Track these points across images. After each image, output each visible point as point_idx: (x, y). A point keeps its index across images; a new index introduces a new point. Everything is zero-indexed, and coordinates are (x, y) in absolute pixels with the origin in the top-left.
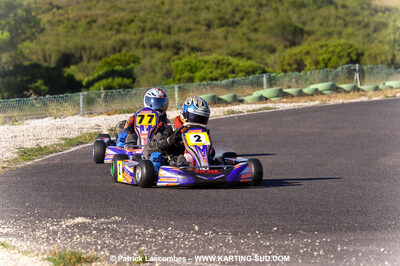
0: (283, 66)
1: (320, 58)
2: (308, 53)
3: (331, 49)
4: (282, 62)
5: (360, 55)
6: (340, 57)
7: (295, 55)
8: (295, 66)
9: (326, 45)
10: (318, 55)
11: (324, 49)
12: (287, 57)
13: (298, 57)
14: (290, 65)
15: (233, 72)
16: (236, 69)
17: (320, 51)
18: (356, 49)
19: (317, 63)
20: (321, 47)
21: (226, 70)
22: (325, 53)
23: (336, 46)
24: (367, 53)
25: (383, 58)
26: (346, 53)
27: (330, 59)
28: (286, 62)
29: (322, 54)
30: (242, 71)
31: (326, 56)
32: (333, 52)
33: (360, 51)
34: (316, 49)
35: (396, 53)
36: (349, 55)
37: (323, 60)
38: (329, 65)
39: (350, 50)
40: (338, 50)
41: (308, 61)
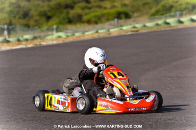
25: (4, 22)
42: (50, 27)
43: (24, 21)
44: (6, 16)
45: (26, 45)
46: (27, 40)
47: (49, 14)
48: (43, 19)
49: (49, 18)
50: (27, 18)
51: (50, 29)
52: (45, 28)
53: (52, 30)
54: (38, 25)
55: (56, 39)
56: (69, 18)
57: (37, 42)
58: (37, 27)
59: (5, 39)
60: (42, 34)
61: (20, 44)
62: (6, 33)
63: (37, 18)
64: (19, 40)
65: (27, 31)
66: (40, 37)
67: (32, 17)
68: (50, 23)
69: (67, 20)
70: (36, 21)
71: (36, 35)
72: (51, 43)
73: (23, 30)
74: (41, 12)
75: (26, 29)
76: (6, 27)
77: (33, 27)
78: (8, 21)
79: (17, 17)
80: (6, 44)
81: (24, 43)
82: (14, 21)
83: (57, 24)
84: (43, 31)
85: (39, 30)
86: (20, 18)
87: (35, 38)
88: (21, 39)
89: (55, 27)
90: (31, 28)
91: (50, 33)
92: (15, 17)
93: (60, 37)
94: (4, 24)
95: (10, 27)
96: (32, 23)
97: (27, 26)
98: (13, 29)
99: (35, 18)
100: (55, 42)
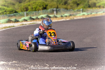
0: (21, 9)
1: (33, 7)
2: (29, 5)
3: (37, 4)
4: (21, 8)
5: (46, 6)
6: (40, 6)
7: (25, 6)
8: (25, 10)
9: (35, 3)
10: (33, 6)
11: (35, 4)
12: (22, 6)
13: (26, 6)
14: (23, 9)
15: (5, 11)
16: (7, 11)
17: (33, 4)
18: (45, 4)
19: (32, 8)
20: (34, 3)
21: (3, 11)
22: (35, 5)
23: (39, 3)
24: (49, 5)
25: (54, 6)
26: (42, 5)
27: (36, 7)
28: (22, 8)
29: (34, 5)
30: (8, 11)
31: (35, 6)
32: (38, 5)
33: (46, 4)
34: (32, 4)
35: (58, 5)
36: (43, 6)
37: (35, 7)
38: (37, 9)
39: (43, 4)
40: (39, 4)
41: (29, 8)
42: (78, 9)
43: (65, 6)
44: (55, 3)
45: (66, 19)
46: (66, 16)
47: (78, 2)
48: (75, 5)
49: (78, 5)
50: (66, 5)
51: (79, 11)
52: (76, 10)
53: (80, 11)
54: (72, 8)
55: (82, 16)
56: (89, 5)
57: (72, 18)
58: (72, 9)
59: (55, 16)
60: (75, 13)
61: (63, 18)
62: (55, 12)
63: (72, 4)
64: (62, 16)
65: (66, 11)
66: (73, 15)
67: (69, 4)
68: (79, 7)
69: (88, 6)
70: (71, 6)
71: (71, 14)
72: (79, 18)
73: (64, 11)
74: (74, 1)
75: (66, 10)
76: (55, 9)
77: (70, 9)
78: (56, 6)
79: (61, 4)
80: (55, 19)
81: (65, 18)
82: (59, 6)
83: (82, 8)
84: (75, 12)
85: (73, 11)
86: (62, 5)
87: (71, 15)
88: (63, 16)
89: (81, 9)
90: (69, 10)
91: (79, 13)
92: (60, 4)
93: (84, 15)
94: (54, 8)
95: (57, 9)
96: (69, 7)
97: (67, 9)
98: (59, 10)
99: (71, 5)
100: (81, 18)
